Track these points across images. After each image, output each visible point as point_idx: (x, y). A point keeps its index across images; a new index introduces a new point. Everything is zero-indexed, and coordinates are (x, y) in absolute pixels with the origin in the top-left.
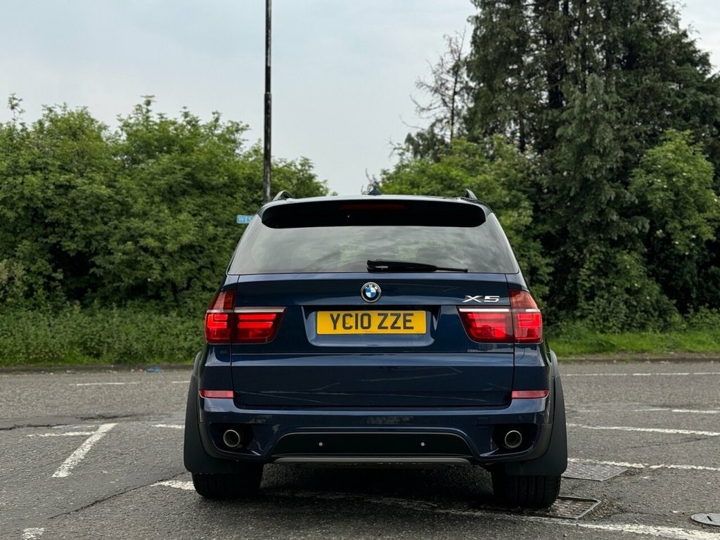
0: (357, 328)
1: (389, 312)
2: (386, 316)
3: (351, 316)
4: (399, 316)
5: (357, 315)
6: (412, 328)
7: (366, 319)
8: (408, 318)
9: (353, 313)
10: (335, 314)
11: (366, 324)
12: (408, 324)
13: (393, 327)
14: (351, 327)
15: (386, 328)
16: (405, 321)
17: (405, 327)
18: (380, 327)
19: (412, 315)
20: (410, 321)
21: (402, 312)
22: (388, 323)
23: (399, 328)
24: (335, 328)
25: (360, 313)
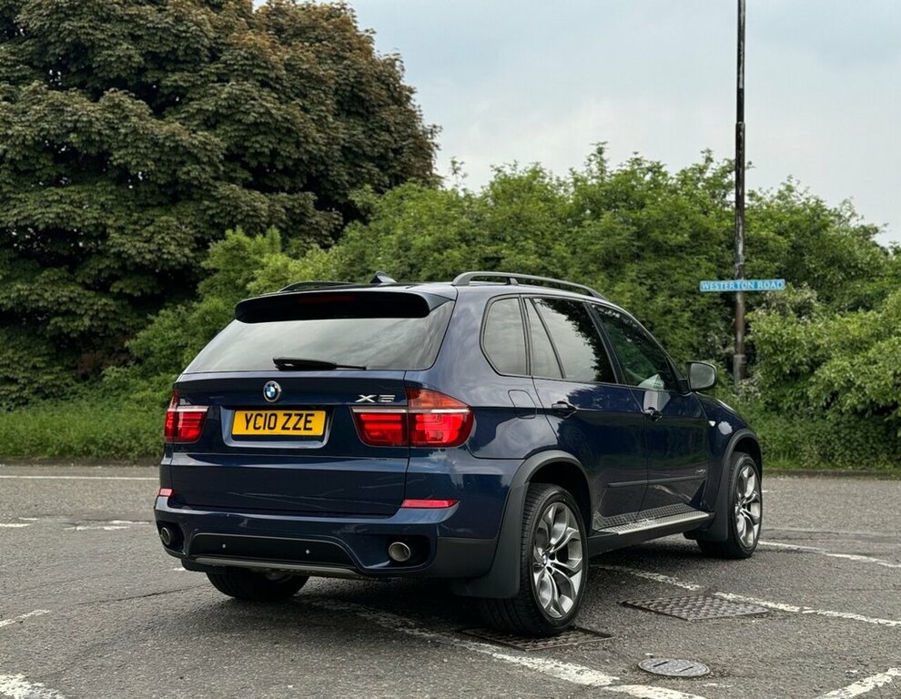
0: (264, 428)
1: (293, 412)
2: (290, 415)
3: (261, 415)
4: (301, 416)
5: (266, 415)
6: (311, 429)
7: (273, 418)
8: (309, 418)
9: (263, 413)
10: (249, 413)
11: (272, 425)
12: (308, 425)
13: (295, 428)
14: (259, 428)
15: (288, 429)
16: (307, 421)
17: (305, 429)
18: (284, 428)
19: (312, 415)
20: (310, 422)
21: (304, 413)
22: (291, 424)
23: (299, 429)
24: (247, 428)
25: (269, 413)
